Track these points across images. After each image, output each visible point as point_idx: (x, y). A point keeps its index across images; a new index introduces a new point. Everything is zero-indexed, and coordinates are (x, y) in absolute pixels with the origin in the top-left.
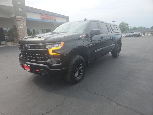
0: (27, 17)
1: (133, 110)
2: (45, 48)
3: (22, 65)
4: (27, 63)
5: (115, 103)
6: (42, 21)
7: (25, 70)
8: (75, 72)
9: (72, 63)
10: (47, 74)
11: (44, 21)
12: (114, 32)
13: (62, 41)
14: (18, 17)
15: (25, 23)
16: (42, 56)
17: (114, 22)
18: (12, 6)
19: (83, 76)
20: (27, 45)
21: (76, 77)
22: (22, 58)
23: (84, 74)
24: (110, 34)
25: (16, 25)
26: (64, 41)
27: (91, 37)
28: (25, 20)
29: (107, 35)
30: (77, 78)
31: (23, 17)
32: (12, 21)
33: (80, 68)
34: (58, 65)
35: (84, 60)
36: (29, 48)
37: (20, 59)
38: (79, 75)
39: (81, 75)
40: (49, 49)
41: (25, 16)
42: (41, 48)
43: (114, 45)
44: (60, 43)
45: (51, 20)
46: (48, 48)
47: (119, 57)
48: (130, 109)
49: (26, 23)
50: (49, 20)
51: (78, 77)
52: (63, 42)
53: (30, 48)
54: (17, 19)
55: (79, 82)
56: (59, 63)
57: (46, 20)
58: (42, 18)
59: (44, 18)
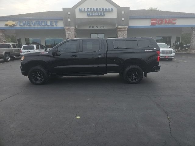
0: (129, 26)
6: (152, 27)
11: (155, 27)
14: (120, 27)
18: (116, 17)
28: (126, 29)
31: (124, 26)
45: (167, 25)
49: (126, 33)
50: (163, 25)
52: (24, 57)
54: (118, 30)
57: (158, 25)
58: (152, 23)
59: (156, 23)
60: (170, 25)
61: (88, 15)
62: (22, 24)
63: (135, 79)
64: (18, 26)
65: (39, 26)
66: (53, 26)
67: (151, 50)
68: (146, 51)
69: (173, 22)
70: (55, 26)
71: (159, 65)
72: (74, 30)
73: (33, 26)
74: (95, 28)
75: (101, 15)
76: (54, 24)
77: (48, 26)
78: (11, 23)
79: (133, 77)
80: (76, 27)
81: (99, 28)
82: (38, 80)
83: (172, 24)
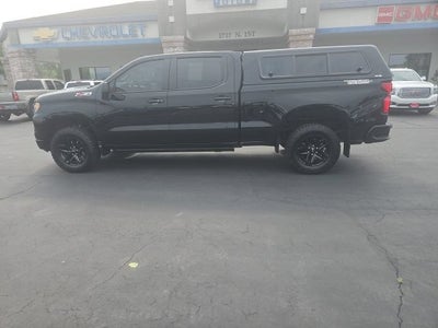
0: (320, 27)
18: (286, 6)
26: (40, 102)
28: (312, 36)
31: (306, 30)
45: (421, 21)
52: (37, 104)
54: (290, 38)
57: (396, 23)
58: (379, 19)
59: (390, 18)
60: (429, 21)
61: (217, 6)
62: (68, 35)
63: (316, 161)
64: (61, 40)
65: (106, 39)
66: (136, 35)
67: (366, 82)
68: (350, 82)
69: (437, 13)
70: (140, 37)
71: (387, 124)
72: (182, 44)
73: (93, 39)
74: (233, 37)
75: (247, 4)
76: (139, 33)
77: (125, 36)
78: (45, 33)
79: (310, 157)
80: (188, 36)
81: (243, 37)
82: (74, 161)
83: (433, 19)
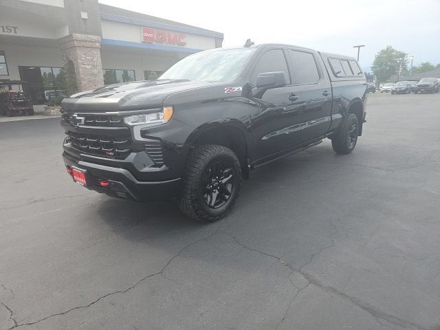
1: (347, 296)
2: (122, 123)
3: (69, 167)
4: (81, 163)
5: (302, 277)
6: (145, 46)
7: (75, 181)
8: (210, 192)
9: (196, 166)
10: (127, 194)
11: (151, 47)
12: (337, 79)
13: (167, 106)
14: (79, 36)
15: (97, 53)
16: (116, 146)
17: (359, 47)
18: (63, 7)
19: (233, 203)
20: (79, 115)
21: (210, 206)
22: (70, 149)
23: (236, 197)
24: (324, 84)
25: (72, 60)
26: (173, 105)
27: (260, 95)
28: (98, 44)
29: (316, 87)
30: (213, 207)
31: (91, 36)
32: (62, 48)
33: (224, 181)
34: (157, 169)
35: (235, 158)
36: (83, 123)
37: (65, 154)
38: (221, 198)
39: (226, 200)
40: (133, 126)
41: (99, 33)
42: (112, 125)
43: (338, 116)
44: (162, 111)
46: (130, 124)
47: (354, 152)
48: (341, 294)
49: (99, 55)
50: (164, 44)
51: (216, 204)
52: (171, 108)
53: (86, 124)
54: (76, 43)
55: (218, 220)
56: (160, 166)
57: (157, 44)
58: (144, 37)
59: (152, 39)
60: (176, 46)
69: (182, 41)
83: (179, 45)
